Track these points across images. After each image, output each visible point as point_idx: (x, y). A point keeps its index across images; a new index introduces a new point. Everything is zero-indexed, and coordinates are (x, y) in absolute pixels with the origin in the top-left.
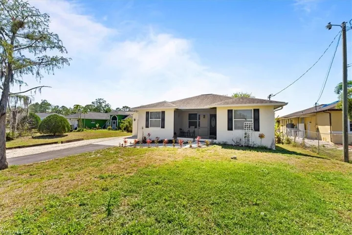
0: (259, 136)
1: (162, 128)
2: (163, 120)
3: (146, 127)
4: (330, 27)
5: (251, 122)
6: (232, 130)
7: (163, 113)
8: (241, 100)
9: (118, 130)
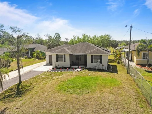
0: (102, 65)
3: (57, 61)
5: (99, 60)
6: (93, 63)
7: (65, 55)
8: (97, 51)
9: (32, 58)
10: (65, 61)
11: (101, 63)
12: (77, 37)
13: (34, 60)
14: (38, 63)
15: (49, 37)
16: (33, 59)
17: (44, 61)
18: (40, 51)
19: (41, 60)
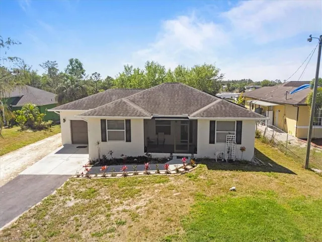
0: (241, 149)
1: (127, 141)
2: (129, 131)
3: (102, 141)
4: (310, 40)
5: (233, 134)
6: (214, 143)
7: (128, 121)
8: (224, 109)
9: (12, 127)
10: (129, 140)
11: (239, 142)
12: (133, 68)
13: (20, 134)
14: (34, 142)
15: (50, 69)
16: (16, 129)
17: (50, 135)
18: (35, 105)
19: (42, 131)
